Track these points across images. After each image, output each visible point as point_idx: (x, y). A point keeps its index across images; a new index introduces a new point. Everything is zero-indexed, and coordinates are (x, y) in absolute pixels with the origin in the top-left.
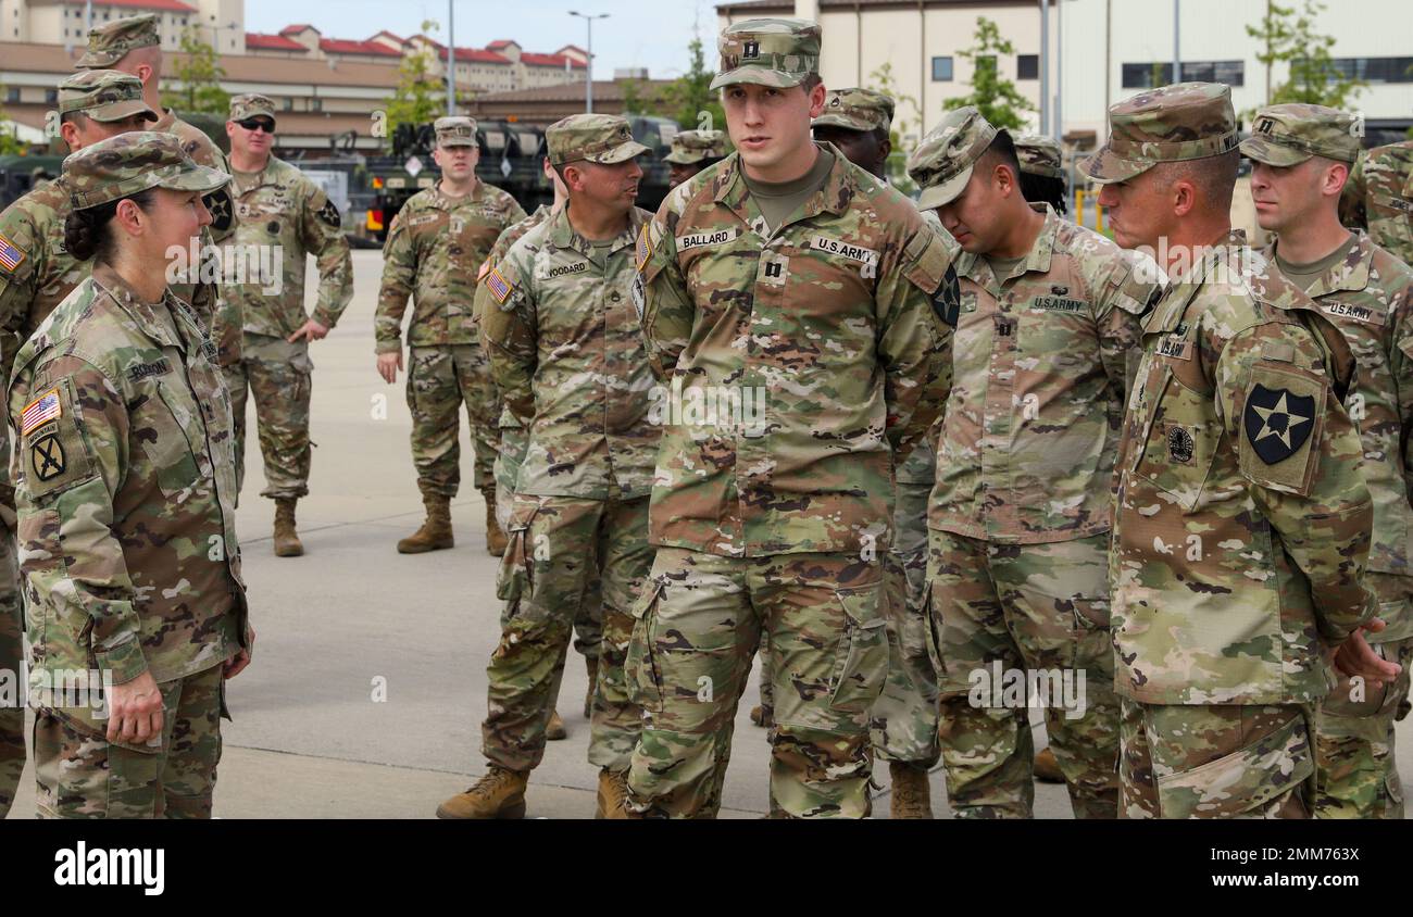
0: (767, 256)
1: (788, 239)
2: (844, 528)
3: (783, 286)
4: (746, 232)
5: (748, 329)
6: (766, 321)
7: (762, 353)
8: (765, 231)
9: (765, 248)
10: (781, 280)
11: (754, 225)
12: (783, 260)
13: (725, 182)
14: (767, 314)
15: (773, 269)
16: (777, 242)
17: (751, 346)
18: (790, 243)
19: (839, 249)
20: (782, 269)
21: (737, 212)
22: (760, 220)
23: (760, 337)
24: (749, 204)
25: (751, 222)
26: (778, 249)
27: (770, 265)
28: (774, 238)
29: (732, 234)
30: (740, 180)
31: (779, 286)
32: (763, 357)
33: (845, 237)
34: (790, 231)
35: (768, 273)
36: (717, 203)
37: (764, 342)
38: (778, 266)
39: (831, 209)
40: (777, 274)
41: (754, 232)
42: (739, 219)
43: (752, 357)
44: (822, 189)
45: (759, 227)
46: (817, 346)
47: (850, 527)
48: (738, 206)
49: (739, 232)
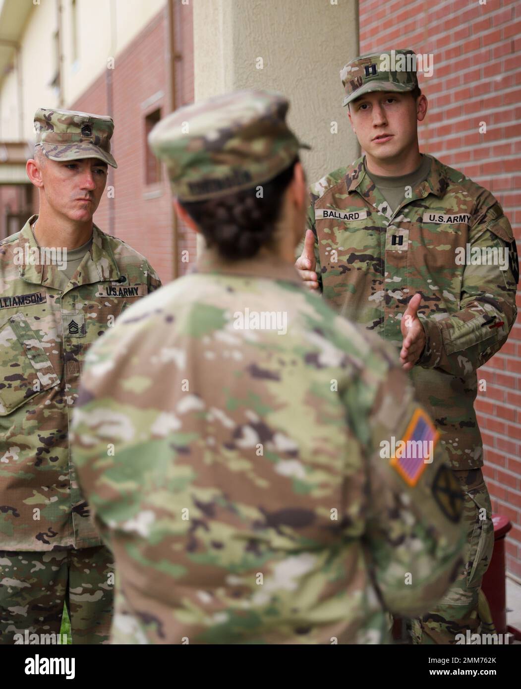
0: (391, 230)
1: (406, 216)
2: (459, 452)
3: (406, 251)
4: (374, 214)
5: (382, 286)
6: (397, 279)
7: (397, 303)
8: (389, 213)
9: (390, 225)
10: (405, 247)
11: (380, 208)
12: (404, 232)
13: (355, 178)
14: (397, 274)
15: (397, 240)
16: (398, 220)
17: (388, 299)
18: (408, 220)
19: (445, 219)
20: (404, 239)
21: (366, 199)
22: (385, 204)
23: (394, 291)
24: (375, 193)
25: (377, 206)
26: (399, 225)
27: (394, 237)
28: (395, 218)
29: (363, 214)
30: (367, 177)
31: (403, 252)
32: (397, 307)
33: (449, 211)
34: (406, 210)
35: (394, 243)
36: (351, 193)
37: (398, 296)
38: (401, 238)
39: (435, 192)
40: (401, 243)
41: (380, 213)
42: (367, 204)
43: (389, 307)
44: (426, 180)
45: (384, 210)
46: (438, 295)
47: (464, 452)
48: (367, 195)
49: (369, 214)
